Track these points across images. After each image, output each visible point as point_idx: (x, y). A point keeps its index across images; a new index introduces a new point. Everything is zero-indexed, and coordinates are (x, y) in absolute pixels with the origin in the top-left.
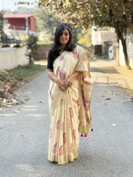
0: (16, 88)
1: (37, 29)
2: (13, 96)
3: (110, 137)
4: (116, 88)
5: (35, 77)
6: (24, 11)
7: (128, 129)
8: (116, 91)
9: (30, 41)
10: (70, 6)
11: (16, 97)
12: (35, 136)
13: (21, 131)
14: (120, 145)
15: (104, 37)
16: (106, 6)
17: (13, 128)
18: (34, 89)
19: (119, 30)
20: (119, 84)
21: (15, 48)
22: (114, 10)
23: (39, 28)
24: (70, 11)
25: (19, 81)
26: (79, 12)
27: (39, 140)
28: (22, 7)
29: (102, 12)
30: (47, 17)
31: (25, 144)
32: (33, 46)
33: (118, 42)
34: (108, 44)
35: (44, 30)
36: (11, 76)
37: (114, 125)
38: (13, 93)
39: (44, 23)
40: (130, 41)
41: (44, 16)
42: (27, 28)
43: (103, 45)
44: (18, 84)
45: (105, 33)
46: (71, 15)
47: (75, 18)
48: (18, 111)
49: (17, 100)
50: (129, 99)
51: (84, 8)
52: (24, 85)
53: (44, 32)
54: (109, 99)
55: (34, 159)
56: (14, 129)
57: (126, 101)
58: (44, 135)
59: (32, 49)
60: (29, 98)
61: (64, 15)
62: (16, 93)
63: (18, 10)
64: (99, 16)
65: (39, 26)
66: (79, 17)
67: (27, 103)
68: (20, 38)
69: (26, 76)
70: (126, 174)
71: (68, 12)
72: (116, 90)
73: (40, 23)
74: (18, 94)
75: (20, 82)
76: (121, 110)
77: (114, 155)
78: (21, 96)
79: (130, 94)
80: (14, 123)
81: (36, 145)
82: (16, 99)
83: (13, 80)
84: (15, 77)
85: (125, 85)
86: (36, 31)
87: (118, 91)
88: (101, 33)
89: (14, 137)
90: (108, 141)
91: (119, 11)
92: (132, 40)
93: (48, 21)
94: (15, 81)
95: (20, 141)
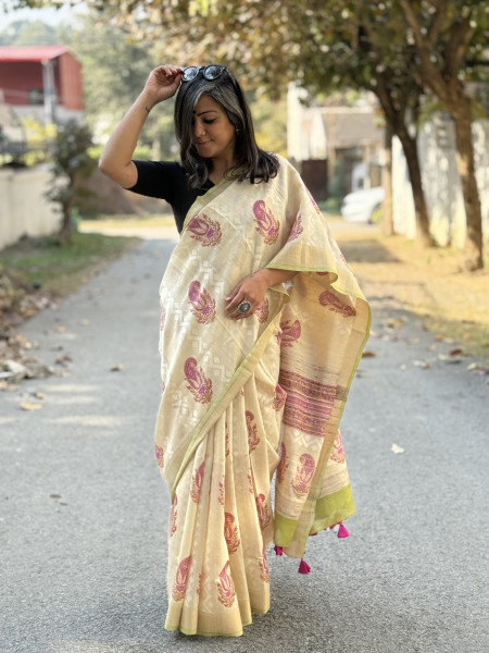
0: (18, 319)
1: (88, 103)
2: (10, 349)
3: (388, 494)
4: (390, 316)
5: (84, 279)
6: (36, 34)
7: (450, 464)
8: (391, 326)
9: (64, 147)
10: (215, 12)
11: (22, 352)
12: (105, 497)
13: (50, 479)
14: (425, 524)
15: (333, 130)
16: (345, 14)
17: (17, 468)
18: (86, 322)
19: (391, 100)
20: (399, 301)
21: (9, 173)
22: (374, 29)
23: (95, 100)
24: (215, 30)
25: (28, 292)
26: (246, 34)
27: (122, 511)
28: (27, 22)
29: (330, 38)
30: (122, 59)
31: (69, 525)
32: (74, 163)
33: (389, 145)
34: (349, 157)
35: (113, 104)
37: (396, 449)
38: (7, 339)
39: (108, 79)
40: (433, 142)
41: (111, 52)
42: (49, 99)
43: (333, 162)
44: (24, 304)
45: (337, 115)
46: (217, 48)
47: (230, 57)
48: (33, 404)
49: (25, 363)
50: (443, 353)
51: (264, 21)
52: (47, 306)
53: (114, 112)
54: (369, 355)
55: (109, 581)
56: (21, 473)
57: (431, 360)
58: (136, 492)
59: (71, 175)
60: (71, 356)
61: (189, 45)
62: (19, 338)
63: (12, 32)
64: (319, 51)
65: (91, 92)
66: (248, 56)
67: (66, 375)
68: (24, 134)
69: (52, 276)
70: (459, 631)
71: (205, 33)
72: (391, 321)
73: (97, 79)
74: (29, 340)
75: (32, 298)
76: (418, 395)
77: (407, 561)
78: (38, 348)
79: (445, 335)
80: (19, 450)
81: (110, 530)
82: (20, 361)
83: (6, 289)
84: (13, 279)
85: (420, 306)
86: (81, 107)
87: (397, 325)
88: (323, 115)
89: (25, 500)
90: (381, 509)
91: (392, 33)
92: (439, 138)
93: (126, 73)
94: (11, 292)
95: (47, 515)
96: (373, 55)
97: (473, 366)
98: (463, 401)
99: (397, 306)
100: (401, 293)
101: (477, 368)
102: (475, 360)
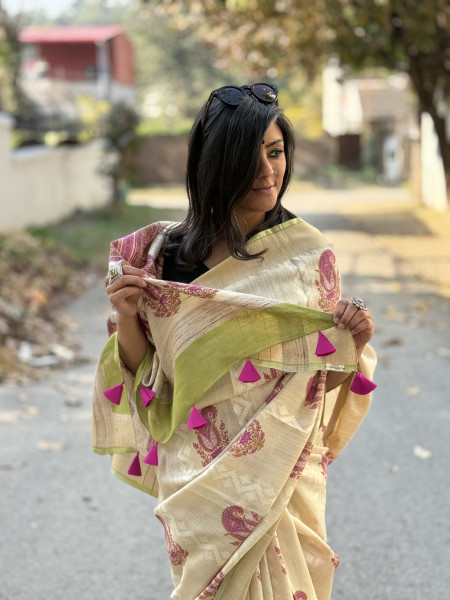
0: (65, 297)
2: (56, 333)
4: (418, 299)
8: (419, 309)
13: (83, 480)
19: (421, 80)
31: (98, 533)
32: (124, 141)
34: (381, 128)
37: (421, 453)
43: (368, 136)
44: (73, 284)
45: (374, 91)
51: (301, 10)
54: (395, 343)
56: (57, 471)
64: (353, 35)
66: (286, 42)
72: (419, 303)
73: (148, 56)
75: (81, 276)
81: (137, 541)
87: (425, 307)
88: (360, 91)
90: (404, 522)
91: (423, 18)
95: (78, 521)
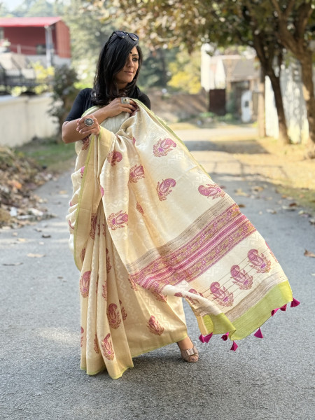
0: (34, 186)
1: (73, 53)
4: (257, 185)
6: (39, 9)
8: (256, 190)
9: (60, 82)
11: (37, 205)
15: (230, 70)
17: (38, 264)
19: (263, 52)
20: (264, 176)
21: (26, 98)
22: (253, 8)
23: (78, 51)
24: (153, 11)
25: (39, 171)
26: (172, 12)
29: (225, 13)
30: (95, 25)
31: (68, 291)
32: (66, 92)
33: (263, 81)
35: (89, 54)
36: (22, 160)
38: (28, 197)
39: (87, 37)
40: (290, 77)
41: (88, 20)
42: (49, 52)
43: (229, 90)
44: (37, 178)
45: (233, 60)
46: (155, 21)
47: (164, 25)
50: (286, 205)
52: (51, 179)
53: (89, 59)
54: (241, 206)
57: (277, 209)
59: (64, 100)
61: (138, 20)
62: (35, 197)
63: (25, 7)
64: (219, 21)
65: (76, 46)
68: (34, 73)
69: (53, 162)
71: (147, 12)
72: (257, 187)
73: (80, 38)
74: (41, 198)
75: (42, 174)
76: (267, 228)
78: (46, 203)
79: (288, 195)
82: (37, 209)
83: (26, 169)
84: (29, 163)
86: (69, 56)
87: (260, 189)
88: (223, 61)
89: (44, 280)
91: (264, 10)
92: (294, 76)
93: (98, 34)
94: (30, 171)
95: (56, 287)
96: (252, 23)
97: (301, 212)
98: (293, 231)
99: (262, 179)
100: (265, 171)
101: (304, 213)
102: (304, 209)
